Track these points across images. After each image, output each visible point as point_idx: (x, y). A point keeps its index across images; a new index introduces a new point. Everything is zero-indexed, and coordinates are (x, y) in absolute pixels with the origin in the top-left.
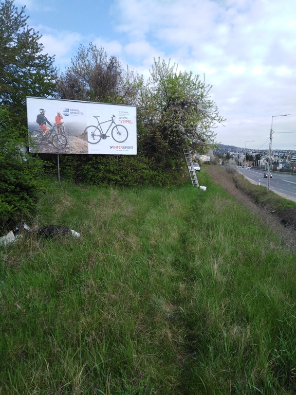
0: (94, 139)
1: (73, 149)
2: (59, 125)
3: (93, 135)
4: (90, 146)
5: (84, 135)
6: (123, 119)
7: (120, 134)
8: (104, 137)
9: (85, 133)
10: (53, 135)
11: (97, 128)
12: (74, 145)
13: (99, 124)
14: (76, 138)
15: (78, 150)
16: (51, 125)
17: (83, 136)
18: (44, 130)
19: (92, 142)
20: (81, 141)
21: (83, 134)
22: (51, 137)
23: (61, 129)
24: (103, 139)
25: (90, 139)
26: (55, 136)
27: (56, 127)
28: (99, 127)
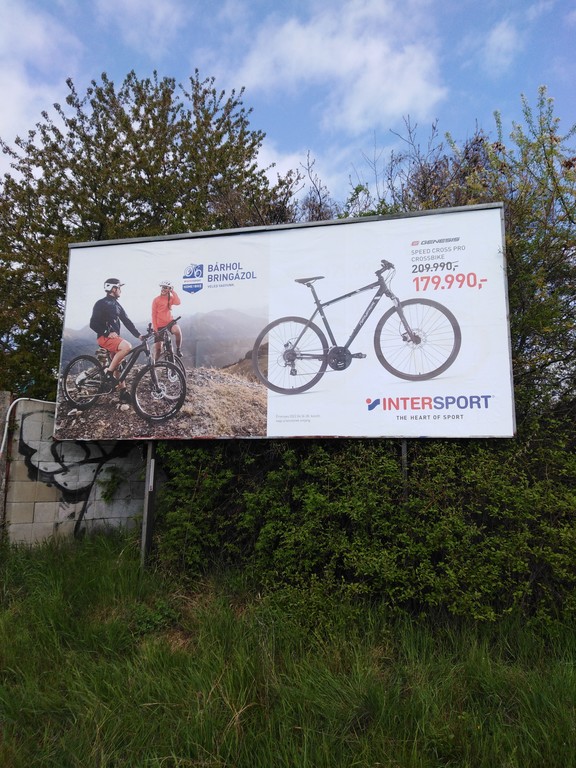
0: (294, 373)
1: (207, 421)
2: (163, 329)
3: (291, 356)
4: (275, 403)
5: (254, 361)
6: (431, 274)
7: (416, 340)
8: (338, 358)
9: (260, 351)
10: (138, 367)
11: (309, 324)
12: (211, 404)
13: (320, 308)
14: (222, 372)
15: (223, 421)
16: (136, 333)
17: (249, 363)
18: (111, 353)
19: (287, 386)
20: (241, 384)
21: (249, 356)
22: (130, 375)
23: (168, 344)
24: (336, 368)
25: (277, 372)
26: (144, 371)
27: (151, 339)
28: (318, 321)
